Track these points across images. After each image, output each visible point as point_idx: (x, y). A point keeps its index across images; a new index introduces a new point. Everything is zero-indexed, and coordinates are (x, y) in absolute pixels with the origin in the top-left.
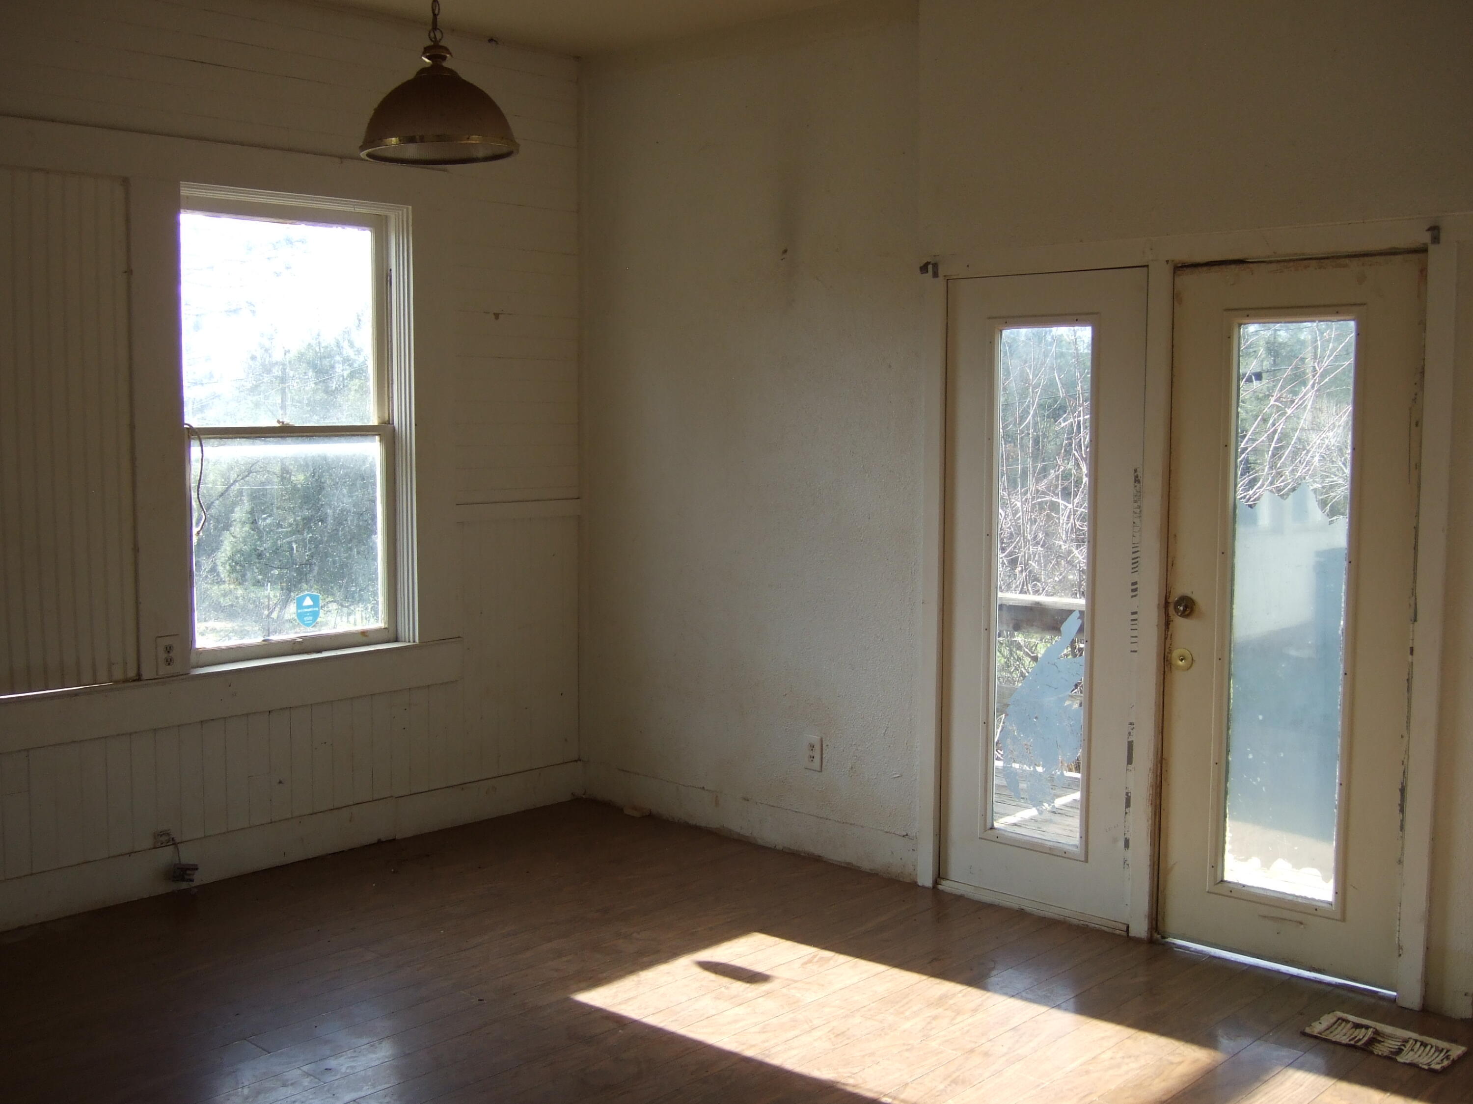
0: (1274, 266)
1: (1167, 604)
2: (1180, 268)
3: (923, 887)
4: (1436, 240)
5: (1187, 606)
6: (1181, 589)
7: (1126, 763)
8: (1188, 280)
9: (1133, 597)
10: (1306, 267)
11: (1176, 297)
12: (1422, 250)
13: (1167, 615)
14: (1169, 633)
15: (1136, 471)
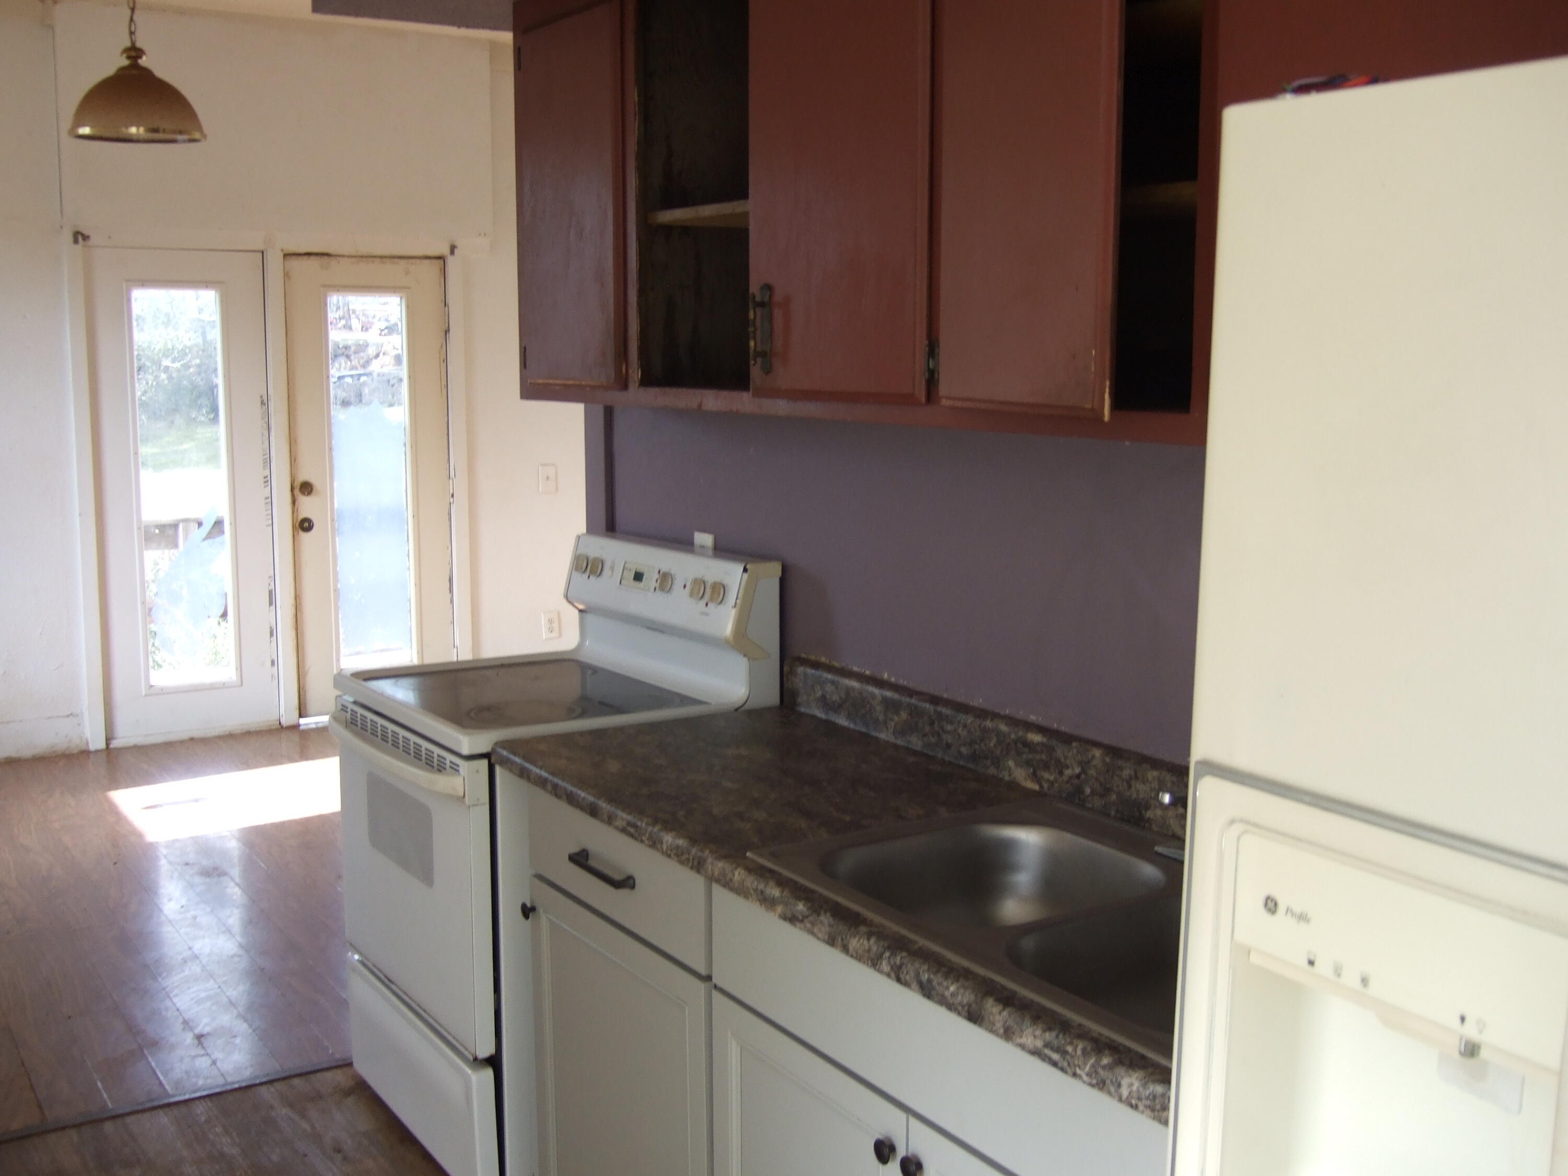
0: (353, 260)
1: (292, 489)
2: (287, 255)
3: (97, 751)
4: (452, 252)
5: (306, 488)
6: (302, 477)
7: (268, 604)
8: (294, 263)
9: (265, 487)
10: (373, 262)
11: (287, 275)
12: (441, 258)
13: (293, 496)
14: (296, 509)
15: (261, 397)
